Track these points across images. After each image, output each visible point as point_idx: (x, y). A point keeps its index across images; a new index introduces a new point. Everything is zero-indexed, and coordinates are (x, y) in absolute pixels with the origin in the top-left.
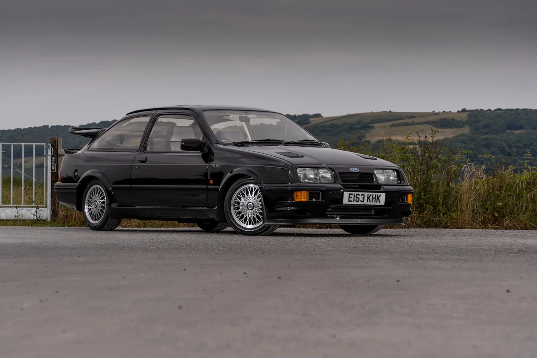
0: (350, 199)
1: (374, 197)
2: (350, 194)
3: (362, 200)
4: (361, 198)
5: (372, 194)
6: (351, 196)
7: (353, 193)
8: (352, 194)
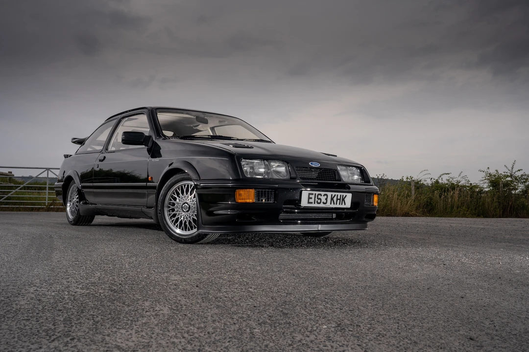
5: (336, 194)
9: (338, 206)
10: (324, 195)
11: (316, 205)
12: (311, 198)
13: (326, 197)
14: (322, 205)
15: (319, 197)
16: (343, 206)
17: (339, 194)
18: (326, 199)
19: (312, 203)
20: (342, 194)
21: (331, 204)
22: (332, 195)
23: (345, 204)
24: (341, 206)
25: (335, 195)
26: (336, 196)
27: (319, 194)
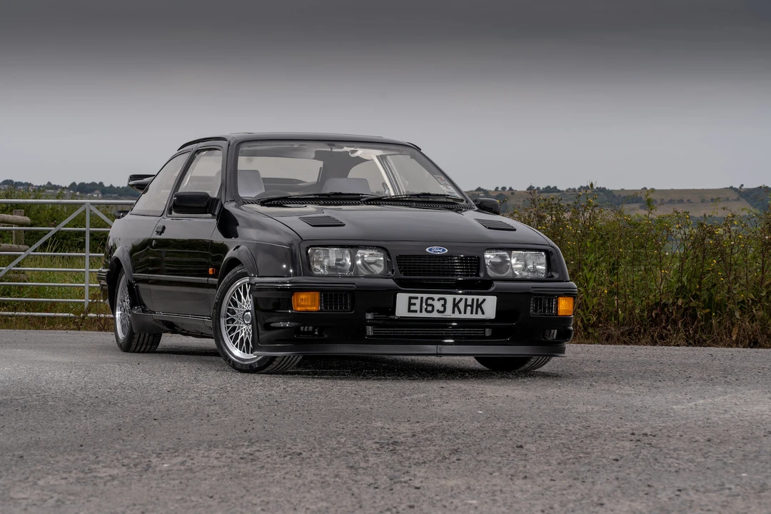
0: (413, 308)
1: (469, 302)
2: (410, 298)
3: (442, 309)
4: (438, 305)
6: (413, 301)
7: (419, 295)
8: (417, 298)
9: (468, 316)
10: (439, 300)
11: (424, 315)
12: (415, 304)
13: (442, 302)
14: (435, 315)
15: (430, 302)
16: (480, 316)
17: (470, 298)
18: (444, 306)
19: (416, 311)
20: (475, 297)
21: (453, 312)
22: (455, 299)
23: (483, 313)
24: (474, 316)
25: (461, 299)
26: (463, 301)
27: (428, 299)
